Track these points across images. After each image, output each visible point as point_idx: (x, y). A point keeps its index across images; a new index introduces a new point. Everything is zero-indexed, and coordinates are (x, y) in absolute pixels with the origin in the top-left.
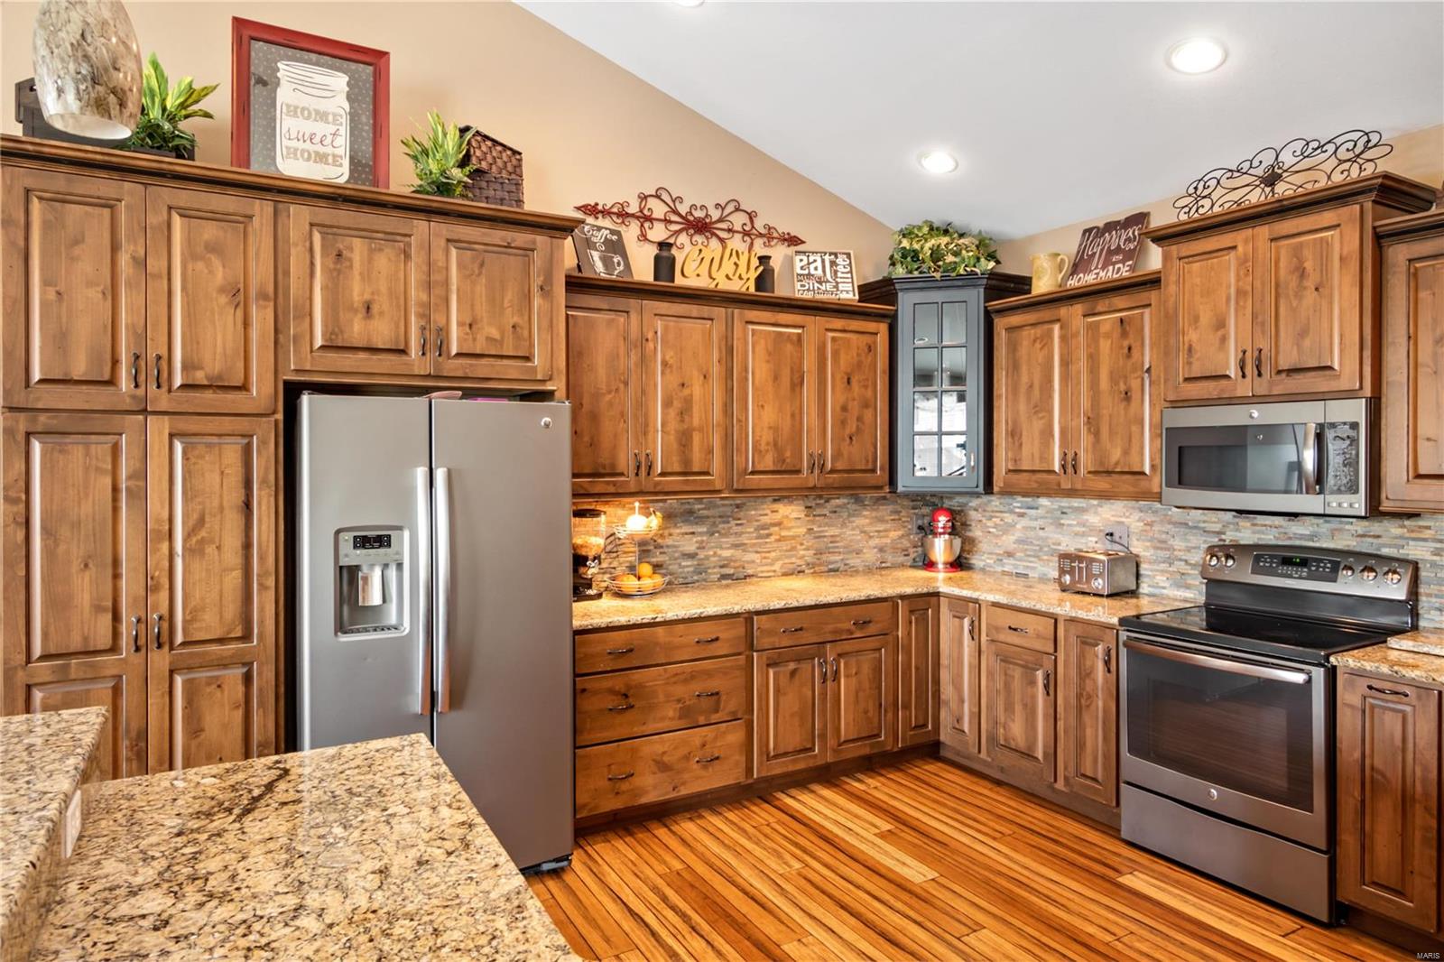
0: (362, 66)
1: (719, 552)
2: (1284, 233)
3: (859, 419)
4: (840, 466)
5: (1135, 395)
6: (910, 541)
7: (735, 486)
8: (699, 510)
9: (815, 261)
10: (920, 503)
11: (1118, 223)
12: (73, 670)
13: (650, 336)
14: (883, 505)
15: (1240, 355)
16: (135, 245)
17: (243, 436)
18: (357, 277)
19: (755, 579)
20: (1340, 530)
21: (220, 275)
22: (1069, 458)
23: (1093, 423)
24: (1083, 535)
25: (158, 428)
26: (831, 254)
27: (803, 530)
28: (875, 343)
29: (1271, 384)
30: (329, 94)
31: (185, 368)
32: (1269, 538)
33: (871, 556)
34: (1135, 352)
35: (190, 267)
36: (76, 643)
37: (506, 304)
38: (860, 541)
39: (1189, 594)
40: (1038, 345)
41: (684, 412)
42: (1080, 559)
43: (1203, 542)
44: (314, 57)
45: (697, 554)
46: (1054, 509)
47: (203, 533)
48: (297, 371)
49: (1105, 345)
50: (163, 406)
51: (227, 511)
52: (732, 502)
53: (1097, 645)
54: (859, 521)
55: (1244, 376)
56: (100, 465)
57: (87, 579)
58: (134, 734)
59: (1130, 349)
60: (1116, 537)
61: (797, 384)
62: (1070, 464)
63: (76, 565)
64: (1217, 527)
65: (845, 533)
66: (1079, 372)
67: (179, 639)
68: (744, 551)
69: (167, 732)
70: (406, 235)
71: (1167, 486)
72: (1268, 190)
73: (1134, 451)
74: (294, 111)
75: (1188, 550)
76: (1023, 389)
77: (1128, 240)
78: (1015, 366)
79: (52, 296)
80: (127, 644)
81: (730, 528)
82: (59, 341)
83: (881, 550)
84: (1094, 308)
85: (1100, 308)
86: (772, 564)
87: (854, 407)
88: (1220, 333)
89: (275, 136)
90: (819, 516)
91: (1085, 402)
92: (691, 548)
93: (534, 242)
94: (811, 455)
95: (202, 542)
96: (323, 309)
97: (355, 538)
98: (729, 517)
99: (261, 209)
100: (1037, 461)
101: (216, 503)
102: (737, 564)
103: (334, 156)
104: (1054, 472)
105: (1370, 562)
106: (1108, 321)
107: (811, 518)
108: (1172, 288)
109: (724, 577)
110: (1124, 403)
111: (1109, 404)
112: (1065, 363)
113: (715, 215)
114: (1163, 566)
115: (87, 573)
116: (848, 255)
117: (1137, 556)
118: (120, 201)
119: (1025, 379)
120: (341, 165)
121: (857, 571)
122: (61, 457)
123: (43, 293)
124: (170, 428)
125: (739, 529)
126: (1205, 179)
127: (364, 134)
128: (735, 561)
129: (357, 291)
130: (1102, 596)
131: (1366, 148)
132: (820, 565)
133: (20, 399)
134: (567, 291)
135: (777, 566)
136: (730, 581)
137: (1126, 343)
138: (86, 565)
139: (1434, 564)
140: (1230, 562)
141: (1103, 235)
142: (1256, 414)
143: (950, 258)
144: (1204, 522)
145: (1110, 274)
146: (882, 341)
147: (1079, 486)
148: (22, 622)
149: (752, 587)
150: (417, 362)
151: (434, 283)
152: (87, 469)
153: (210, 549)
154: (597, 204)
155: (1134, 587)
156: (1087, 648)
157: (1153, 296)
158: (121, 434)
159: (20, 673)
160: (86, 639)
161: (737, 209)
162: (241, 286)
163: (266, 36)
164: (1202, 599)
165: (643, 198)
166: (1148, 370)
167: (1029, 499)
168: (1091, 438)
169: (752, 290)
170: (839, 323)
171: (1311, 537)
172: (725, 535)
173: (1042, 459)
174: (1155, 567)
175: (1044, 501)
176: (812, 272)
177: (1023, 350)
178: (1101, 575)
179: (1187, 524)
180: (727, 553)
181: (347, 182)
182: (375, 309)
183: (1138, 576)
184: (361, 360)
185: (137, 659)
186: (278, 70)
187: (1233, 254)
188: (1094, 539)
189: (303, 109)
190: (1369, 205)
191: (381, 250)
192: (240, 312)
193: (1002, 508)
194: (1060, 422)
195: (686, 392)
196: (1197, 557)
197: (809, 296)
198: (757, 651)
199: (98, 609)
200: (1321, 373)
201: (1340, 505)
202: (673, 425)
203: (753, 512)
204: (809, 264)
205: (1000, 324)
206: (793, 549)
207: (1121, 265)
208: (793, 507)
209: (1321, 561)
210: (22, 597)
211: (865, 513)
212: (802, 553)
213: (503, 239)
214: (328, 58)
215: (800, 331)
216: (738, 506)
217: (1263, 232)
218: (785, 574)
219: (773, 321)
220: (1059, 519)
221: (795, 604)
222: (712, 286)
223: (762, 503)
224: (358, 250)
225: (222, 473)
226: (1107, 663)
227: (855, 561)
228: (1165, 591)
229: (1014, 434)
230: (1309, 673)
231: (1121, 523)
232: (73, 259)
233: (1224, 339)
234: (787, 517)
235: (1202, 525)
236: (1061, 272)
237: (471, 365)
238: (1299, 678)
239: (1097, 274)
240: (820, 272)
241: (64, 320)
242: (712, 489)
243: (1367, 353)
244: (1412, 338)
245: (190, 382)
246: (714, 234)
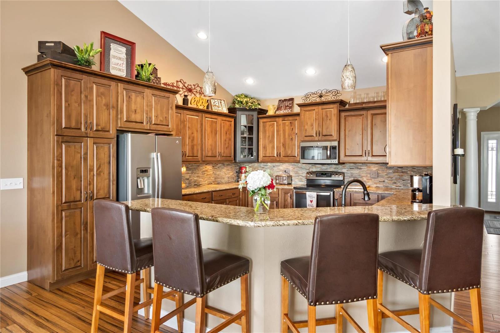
0: (129, 46)
1: (194, 178)
2: (324, 108)
3: (228, 143)
4: (224, 155)
5: (294, 139)
6: (234, 175)
7: (203, 160)
8: (190, 167)
9: (216, 101)
10: (237, 166)
11: (287, 100)
12: (71, 206)
13: (186, 120)
14: (229, 166)
15: (316, 132)
16: (86, 92)
17: (109, 144)
18: (133, 103)
19: (202, 186)
20: (331, 167)
21: (104, 101)
22: (279, 153)
23: (284, 145)
24: (279, 171)
25: (90, 141)
26: (220, 100)
27: (212, 172)
28: (231, 124)
29: (321, 137)
30: (122, 53)
31: (96, 125)
32: (318, 170)
33: (226, 179)
34: (294, 130)
35: (98, 99)
36: (72, 199)
37: (164, 112)
38: (224, 175)
39: (303, 183)
40: (271, 127)
41: (193, 140)
42: (281, 176)
43: (305, 172)
44: (119, 43)
45: (189, 179)
46: (271, 166)
47: (100, 170)
48: (120, 127)
49: (287, 128)
50: (92, 136)
51: (105, 164)
52: (197, 165)
53: (288, 194)
54: (224, 170)
55: (316, 136)
56: (78, 151)
57: (75, 182)
58: (85, 223)
59: (292, 129)
60: (287, 172)
61: (216, 134)
62: (279, 155)
63: (72, 177)
64: (308, 168)
65: (220, 173)
66: (281, 134)
67: (95, 197)
68: (199, 178)
69: (92, 222)
70: (142, 92)
71: (301, 159)
72: (320, 98)
73: (293, 151)
74: (114, 57)
75: (302, 173)
76: (267, 137)
77: (290, 104)
78: (265, 131)
79: (67, 105)
80: (84, 199)
81: (196, 172)
82: (68, 117)
83: (228, 178)
84: (284, 119)
85: (286, 119)
86: (205, 182)
87: (227, 140)
88: (312, 127)
89: (110, 63)
90: (216, 169)
91: (282, 141)
92: (188, 177)
93: (170, 96)
94: (219, 152)
95: (100, 172)
96: (126, 111)
97: (140, 170)
98: (196, 169)
99: (113, 84)
100: (271, 154)
101: (103, 161)
102: (198, 182)
103: (123, 69)
104: (275, 156)
105: (337, 173)
106: (287, 123)
107: (214, 169)
108: (302, 117)
109: (195, 185)
110: (291, 141)
111: (288, 141)
112: (278, 131)
113: (193, 87)
114: (297, 177)
115: (75, 180)
116: (224, 101)
117: (291, 176)
118: (82, 80)
119: (267, 135)
120: (124, 72)
121: (223, 183)
122: (69, 148)
123: (65, 104)
124: (93, 141)
125: (198, 172)
126: (308, 94)
127: (129, 64)
128: (197, 181)
129: (133, 107)
130: (286, 184)
131: (337, 93)
132: (216, 182)
133: (60, 133)
134: (176, 109)
135: (206, 182)
136: (196, 186)
137: (292, 128)
138: (75, 178)
139: (347, 173)
140: (312, 175)
141: (284, 102)
142: (319, 144)
143: (250, 104)
144: (306, 167)
145: (286, 111)
146: (233, 123)
147: (281, 160)
148: (60, 193)
149: (201, 188)
150: (146, 126)
151: (149, 106)
152: (75, 152)
153: (102, 174)
154: (167, 83)
155: (291, 183)
156: (286, 195)
157: (298, 118)
158: (82, 143)
159: (60, 207)
160: (74, 198)
161: (198, 86)
162: (109, 104)
163: (109, 37)
164: (306, 184)
165: (177, 82)
166: (296, 134)
167: (265, 164)
168: (284, 149)
169: (206, 109)
170: (224, 118)
171: (326, 169)
172: (195, 174)
173: (272, 154)
174: (295, 178)
175: (269, 164)
176: (216, 104)
177: (267, 128)
178: (286, 180)
179: (302, 168)
180: (196, 178)
181: (125, 77)
182: (137, 111)
183: (292, 180)
184: (134, 125)
185: (85, 203)
186: (111, 46)
187: (314, 111)
188: (281, 172)
189: (116, 57)
190: (338, 105)
191: (138, 96)
192: (108, 111)
193: (258, 166)
194: (276, 145)
195: (193, 135)
196: (305, 175)
197: (216, 111)
198: (213, 201)
199: (77, 190)
200: (330, 136)
201: (334, 161)
202: (190, 144)
203: (201, 168)
204: (215, 102)
205: (261, 121)
206: (210, 177)
207: (289, 110)
208: (210, 166)
209: (328, 173)
210: (60, 186)
211: (225, 168)
212: (212, 178)
213: (163, 95)
214: (122, 43)
215: (216, 120)
216: (198, 166)
217: (320, 107)
218: (208, 184)
219: (211, 117)
220: (272, 168)
221: (221, 189)
222: (197, 107)
223: (203, 165)
224: (133, 95)
225: (104, 154)
226: (291, 197)
227: (223, 181)
228: (297, 183)
229: (265, 148)
230: (330, 193)
231: (288, 168)
232: (72, 95)
233: (313, 128)
234: (209, 169)
235: (305, 168)
236: (275, 109)
237: (157, 127)
238: (329, 194)
239: (283, 111)
240: (218, 105)
241: (70, 112)
242: (198, 160)
243: (338, 133)
244: (345, 130)
245: (98, 129)
246: (193, 93)
